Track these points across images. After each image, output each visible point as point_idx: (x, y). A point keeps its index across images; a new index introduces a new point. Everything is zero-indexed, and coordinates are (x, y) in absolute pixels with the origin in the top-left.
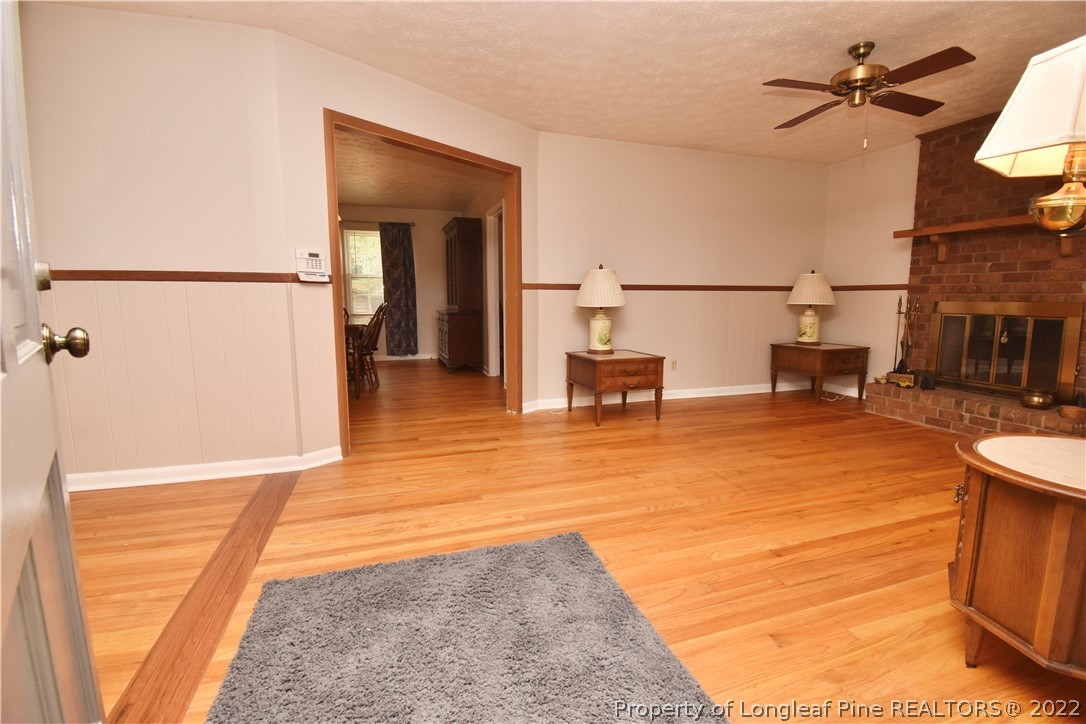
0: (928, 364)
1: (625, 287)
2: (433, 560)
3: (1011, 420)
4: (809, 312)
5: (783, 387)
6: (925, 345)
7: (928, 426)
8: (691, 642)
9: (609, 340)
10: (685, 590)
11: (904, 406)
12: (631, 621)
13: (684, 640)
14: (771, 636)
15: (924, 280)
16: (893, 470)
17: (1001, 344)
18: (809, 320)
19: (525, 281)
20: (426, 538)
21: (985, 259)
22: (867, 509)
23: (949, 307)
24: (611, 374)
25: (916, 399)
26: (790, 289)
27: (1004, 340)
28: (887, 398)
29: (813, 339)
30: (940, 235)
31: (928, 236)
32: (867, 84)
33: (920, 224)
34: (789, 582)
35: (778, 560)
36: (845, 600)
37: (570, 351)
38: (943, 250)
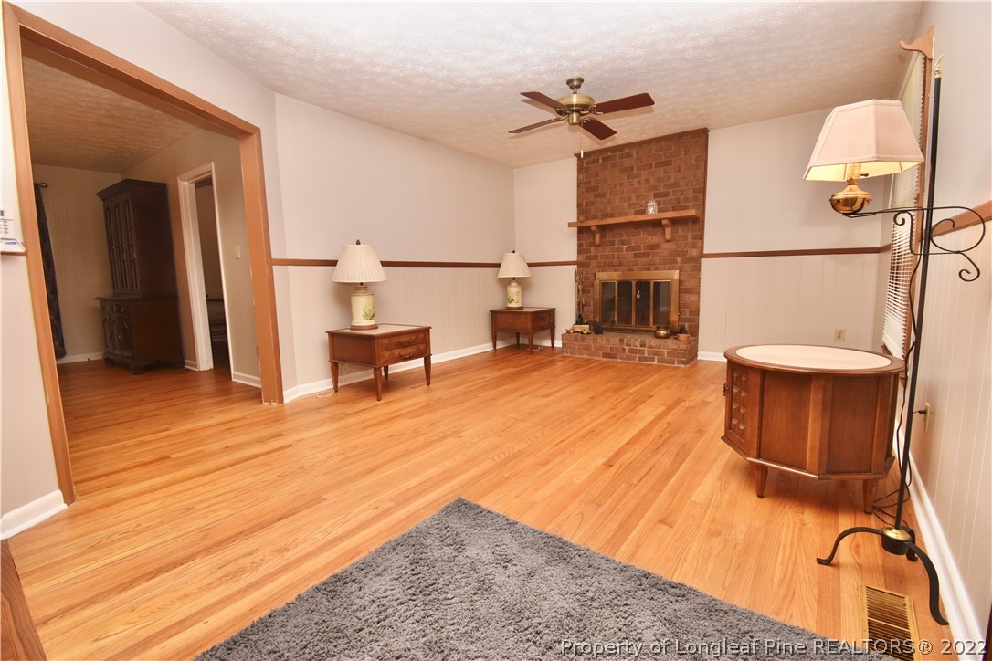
0: (594, 317)
1: (384, 264)
2: (338, 579)
3: (652, 347)
4: (514, 284)
5: (500, 345)
6: (592, 304)
7: (605, 359)
8: (623, 548)
9: (373, 316)
10: (582, 513)
11: (588, 348)
12: (575, 553)
13: (617, 550)
14: (660, 522)
15: (587, 258)
16: (616, 390)
17: (637, 299)
18: (514, 289)
19: (275, 256)
20: (299, 561)
21: (623, 243)
22: (626, 419)
23: (603, 276)
24: (388, 348)
25: (595, 341)
26: (498, 265)
27: (638, 296)
28: (576, 343)
29: (519, 305)
30: (597, 226)
31: (589, 227)
32: (581, 109)
33: (582, 218)
34: (634, 481)
35: (613, 470)
36: (671, 482)
37: (332, 329)
38: (598, 236)
